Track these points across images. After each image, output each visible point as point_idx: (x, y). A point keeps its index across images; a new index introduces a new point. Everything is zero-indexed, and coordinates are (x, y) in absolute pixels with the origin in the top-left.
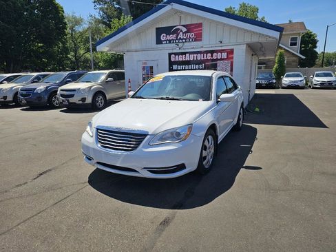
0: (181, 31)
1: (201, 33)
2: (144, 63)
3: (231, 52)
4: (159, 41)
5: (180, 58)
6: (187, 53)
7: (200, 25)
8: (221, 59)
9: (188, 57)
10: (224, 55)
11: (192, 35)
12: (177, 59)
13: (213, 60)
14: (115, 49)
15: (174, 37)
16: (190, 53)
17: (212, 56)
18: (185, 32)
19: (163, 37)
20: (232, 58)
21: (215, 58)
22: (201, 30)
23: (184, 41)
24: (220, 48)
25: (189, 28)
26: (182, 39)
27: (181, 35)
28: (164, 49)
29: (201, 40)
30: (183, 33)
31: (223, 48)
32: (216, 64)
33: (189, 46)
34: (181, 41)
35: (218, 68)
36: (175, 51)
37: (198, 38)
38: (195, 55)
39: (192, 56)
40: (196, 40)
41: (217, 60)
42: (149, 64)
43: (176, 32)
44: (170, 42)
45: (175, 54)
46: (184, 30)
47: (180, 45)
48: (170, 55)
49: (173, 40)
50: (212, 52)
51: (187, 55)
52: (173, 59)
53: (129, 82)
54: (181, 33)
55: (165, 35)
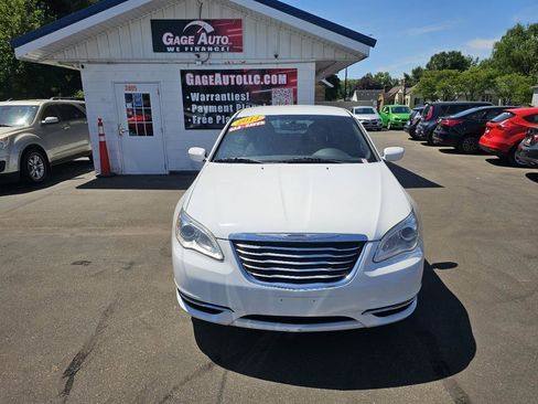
0: (204, 30)
1: (241, 38)
2: (130, 88)
3: (292, 74)
4: (159, 47)
5: (204, 81)
6: (217, 71)
7: (238, 23)
8: (278, 86)
9: (218, 80)
10: (283, 79)
11: (224, 40)
12: (198, 83)
13: (264, 86)
14: (60, 57)
15: (190, 40)
16: (224, 72)
17: (262, 79)
18: (212, 34)
19: (167, 39)
20: (295, 84)
21: (267, 83)
22: (241, 32)
23: (210, 49)
24: (274, 67)
25: (219, 27)
26: (206, 46)
27: (203, 39)
28: (171, 62)
29: (241, 51)
30: (208, 35)
31: (280, 67)
32: (270, 94)
33: (220, 60)
34: (203, 49)
35: (274, 100)
36: (192, 67)
37: (236, 45)
38: (232, 77)
39: (226, 78)
40: (232, 50)
41: (271, 86)
42: (141, 90)
43: (194, 31)
44: (182, 49)
45: (195, 73)
46: (210, 29)
47: (204, 56)
48: (183, 73)
49: (189, 46)
50: (262, 73)
51: (218, 75)
52: (190, 82)
53: (100, 124)
54: (203, 34)
55: (171, 35)
